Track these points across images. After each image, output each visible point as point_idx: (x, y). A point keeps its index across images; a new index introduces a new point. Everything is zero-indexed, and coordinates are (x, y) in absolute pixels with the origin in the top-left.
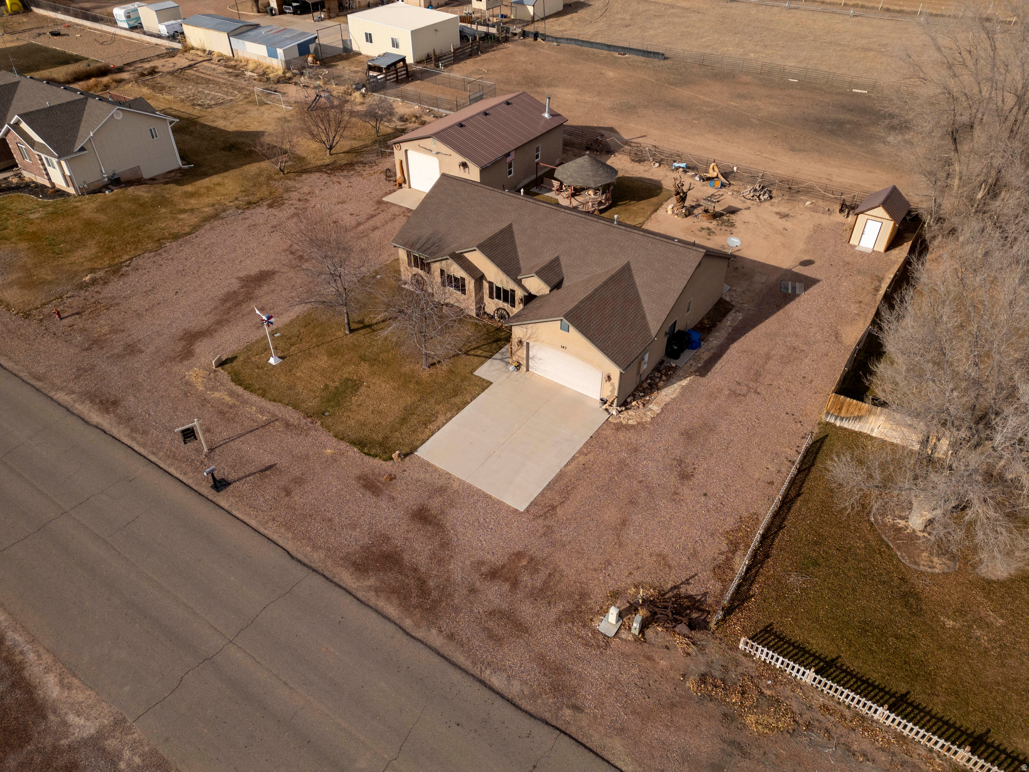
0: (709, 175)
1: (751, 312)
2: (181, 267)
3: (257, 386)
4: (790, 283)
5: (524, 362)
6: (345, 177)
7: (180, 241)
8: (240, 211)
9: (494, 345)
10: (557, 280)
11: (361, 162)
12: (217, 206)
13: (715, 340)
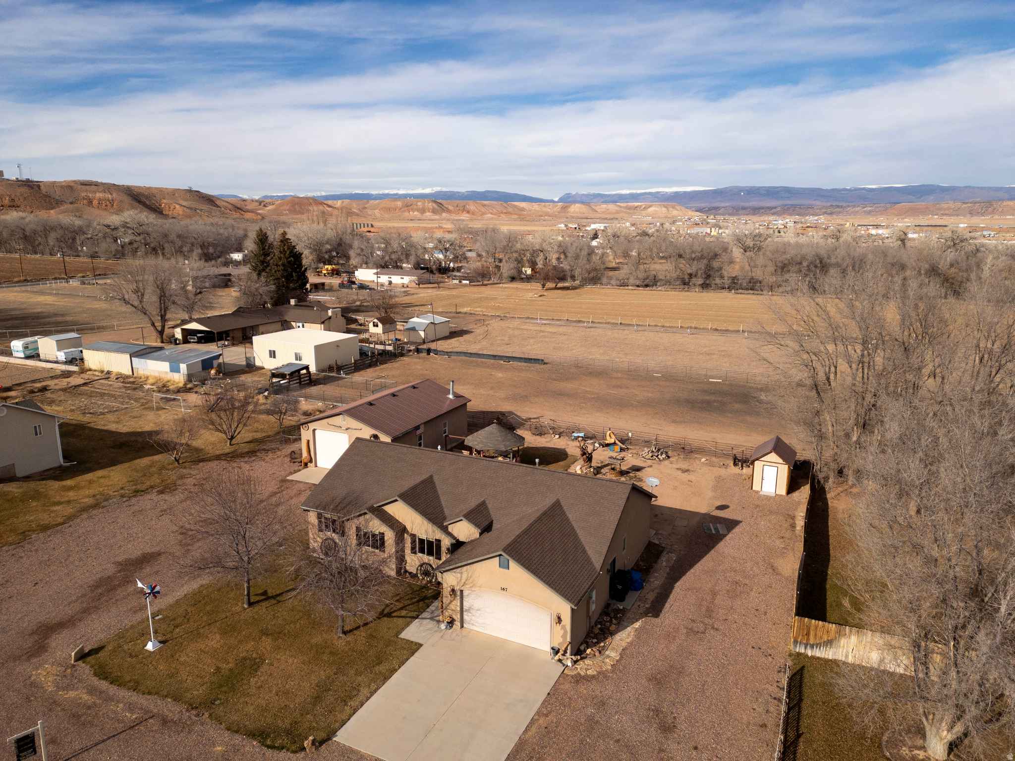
0: (607, 442)
1: (682, 552)
2: (46, 557)
3: (128, 678)
4: (711, 525)
5: (457, 617)
6: (246, 462)
7: (49, 532)
8: (125, 499)
9: (421, 604)
10: (487, 523)
11: (264, 450)
12: (98, 497)
13: (656, 580)
